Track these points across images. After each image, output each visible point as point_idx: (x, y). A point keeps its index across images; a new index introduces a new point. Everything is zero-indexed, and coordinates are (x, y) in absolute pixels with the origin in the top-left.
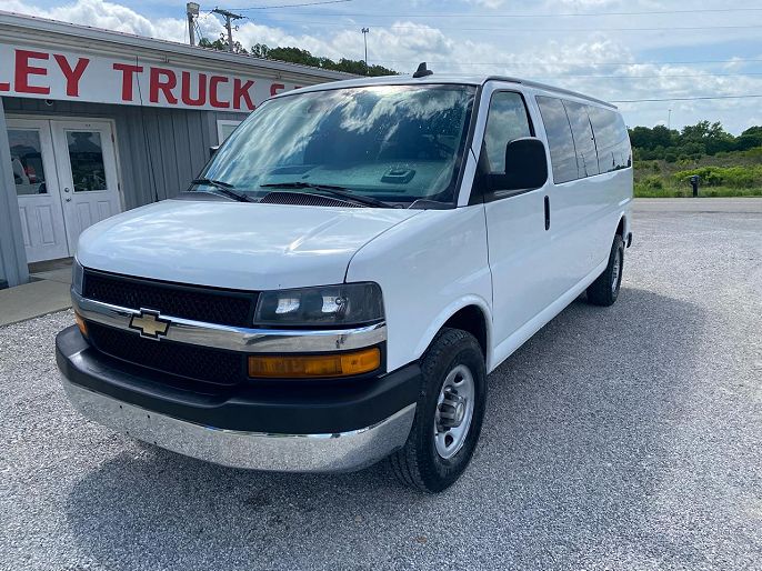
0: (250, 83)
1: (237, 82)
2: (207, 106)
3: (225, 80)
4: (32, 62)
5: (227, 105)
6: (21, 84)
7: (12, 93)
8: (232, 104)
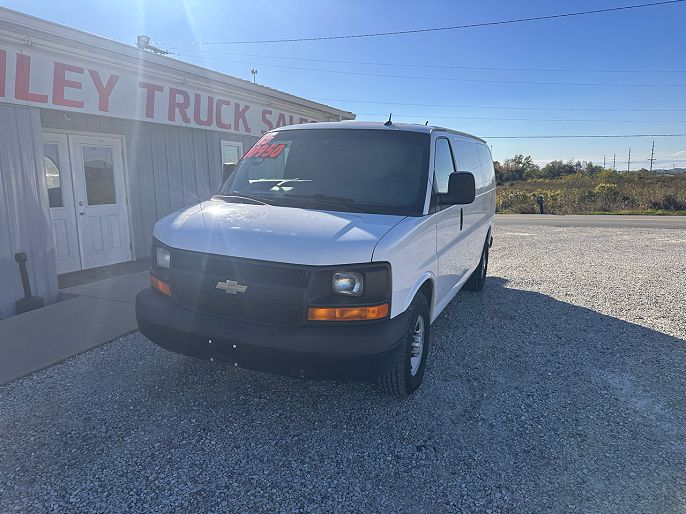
0: (247, 108)
1: (237, 105)
2: (214, 127)
3: (228, 103)
4: (69, 76)
5: (229, 127)
6: (58, 98)
7: (50, 105)
8: (233, 126)
